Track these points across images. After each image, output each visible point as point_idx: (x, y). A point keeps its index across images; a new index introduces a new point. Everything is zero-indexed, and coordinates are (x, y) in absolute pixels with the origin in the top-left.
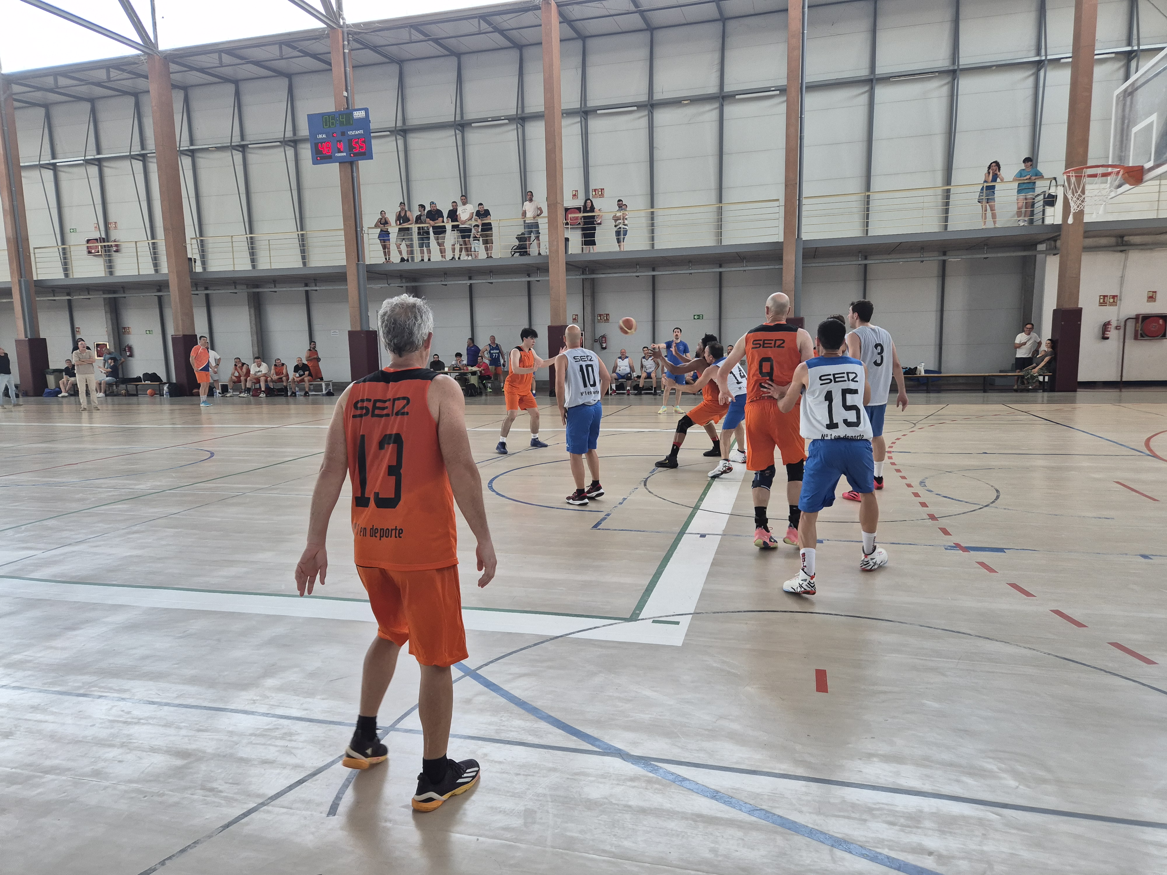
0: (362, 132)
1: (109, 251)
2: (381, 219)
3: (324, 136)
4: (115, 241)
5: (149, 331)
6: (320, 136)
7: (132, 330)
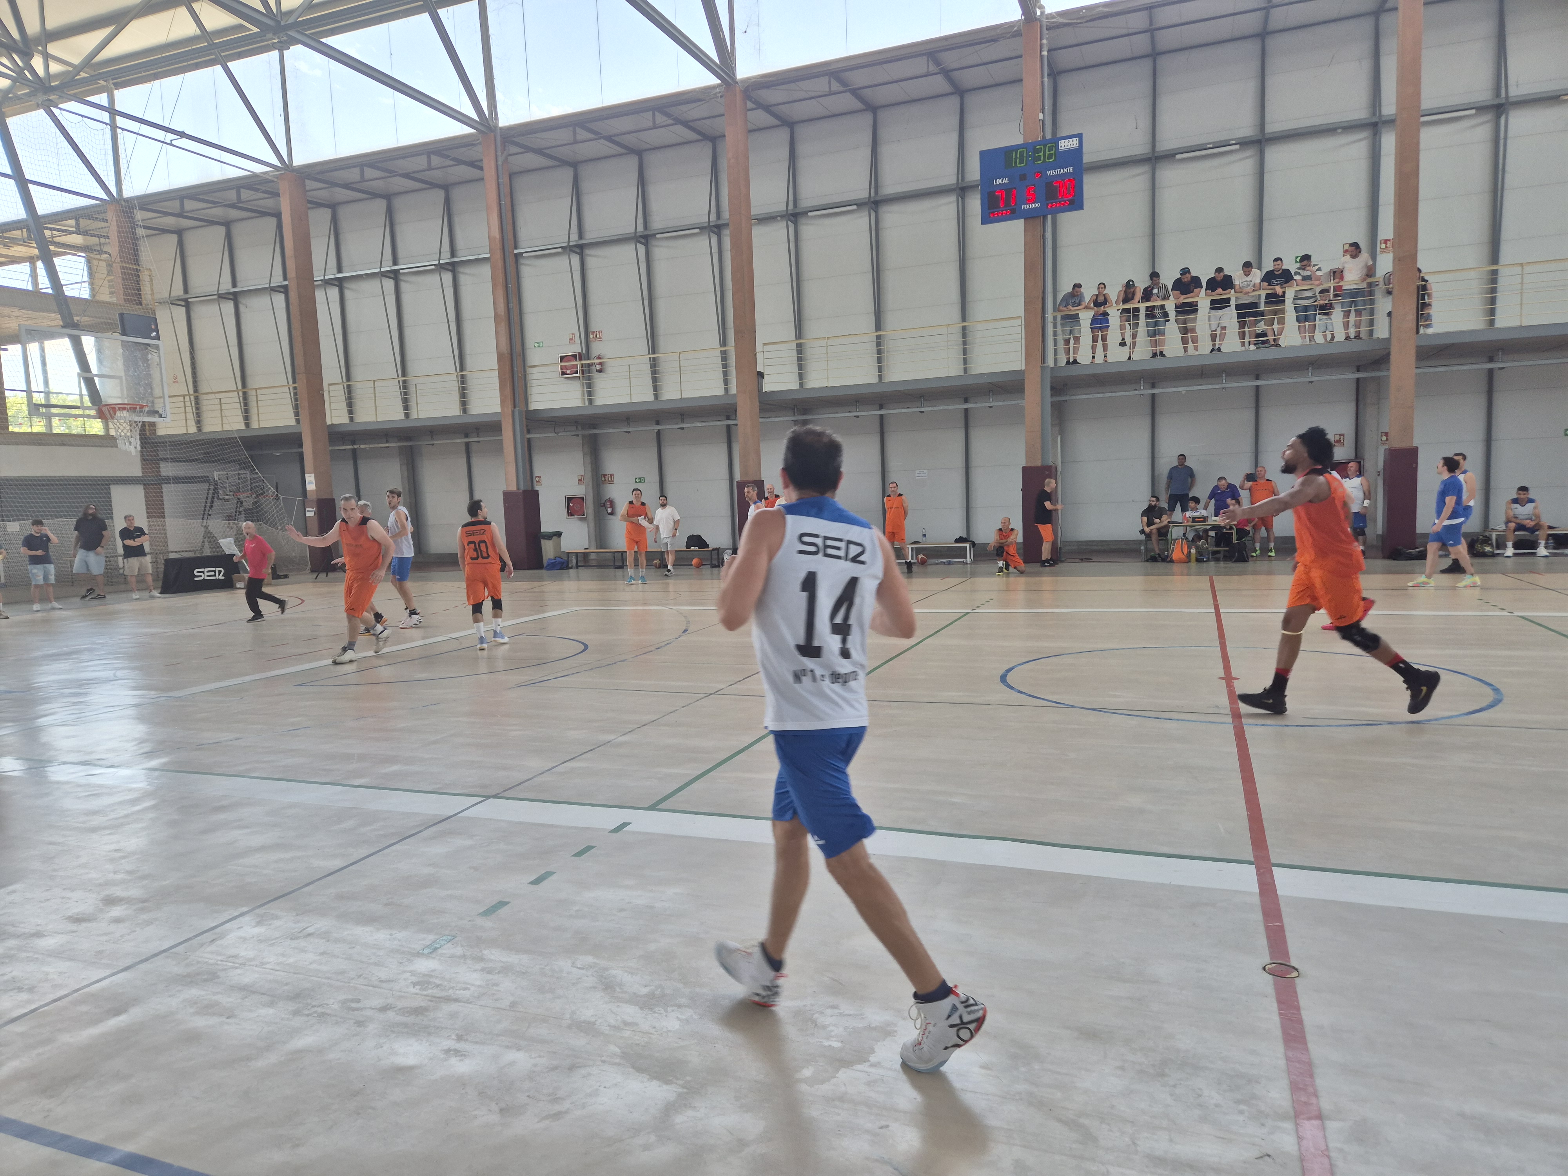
1: (589, 372)
2: (1097, 295)
4: (599, 358)
5: (640, 478)
6: (999, 181)
7: (616, 478)
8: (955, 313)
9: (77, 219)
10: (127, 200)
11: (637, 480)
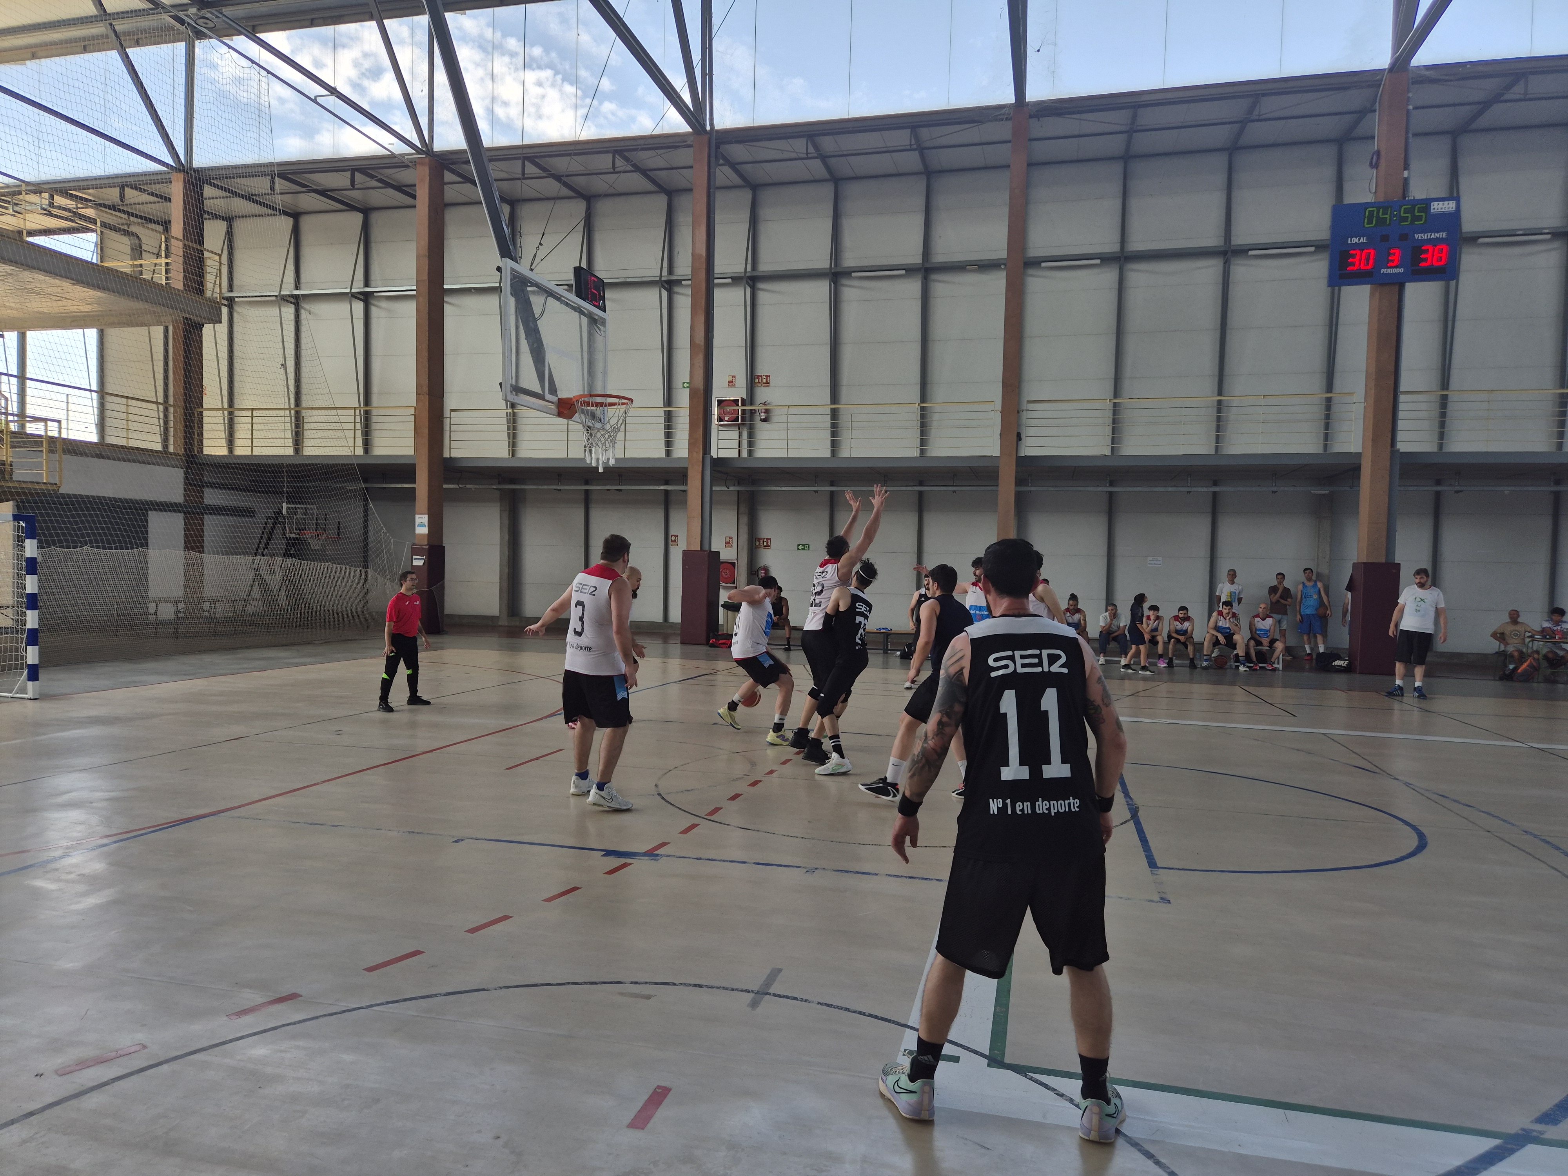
0: (1444, 235)
1: (752, 419)
3: (1363, 240)
4: (765, 405)
5: (803, 545)
6: (1355, 240)
7: (773, 544)
8: (1208, 386)
9: (122, 188)
10: (197, 171)
11: (800, 547)
